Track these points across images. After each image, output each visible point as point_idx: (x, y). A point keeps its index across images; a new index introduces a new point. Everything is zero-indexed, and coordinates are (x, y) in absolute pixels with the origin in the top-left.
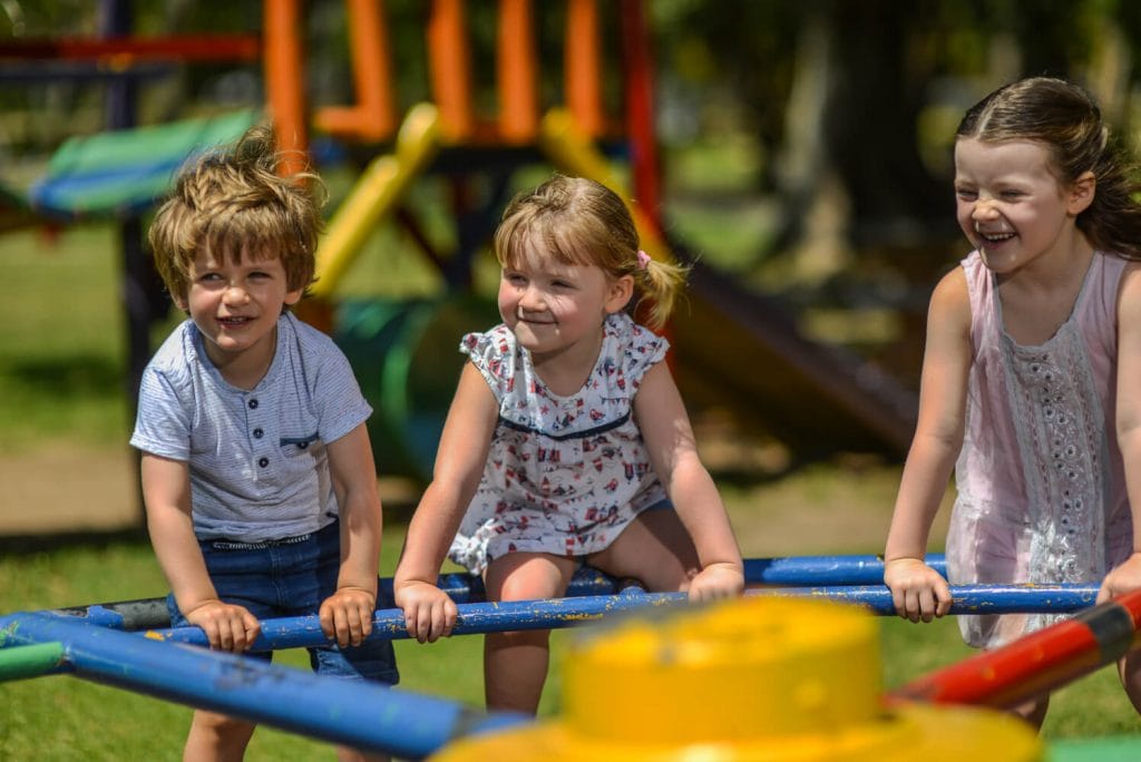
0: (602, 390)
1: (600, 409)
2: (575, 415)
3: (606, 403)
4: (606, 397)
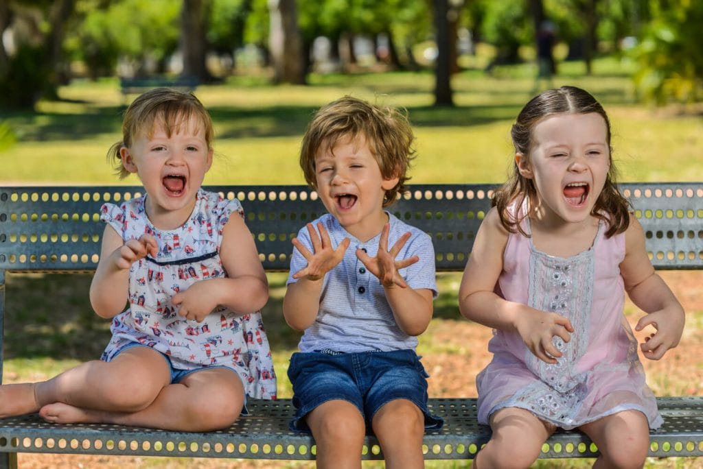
0: (195, 233)
1: (192, 246)
2: (172, 246)
3: (197, 243)
4: (198, 239)
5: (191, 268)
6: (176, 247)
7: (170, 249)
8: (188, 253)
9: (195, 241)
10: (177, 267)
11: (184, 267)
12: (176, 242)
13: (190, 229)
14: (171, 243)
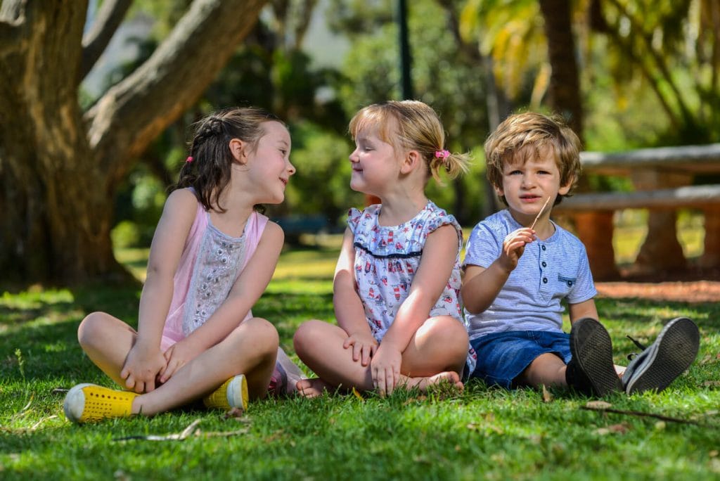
5: (398, 263)
6: (391, 243)
7: (384, 243)
8: (398, 249)
9: (407, 241)
10: (387, 261)
11: (393, 261)
12: (390, 237)
13: (406, 230)
14: (386, 238)
